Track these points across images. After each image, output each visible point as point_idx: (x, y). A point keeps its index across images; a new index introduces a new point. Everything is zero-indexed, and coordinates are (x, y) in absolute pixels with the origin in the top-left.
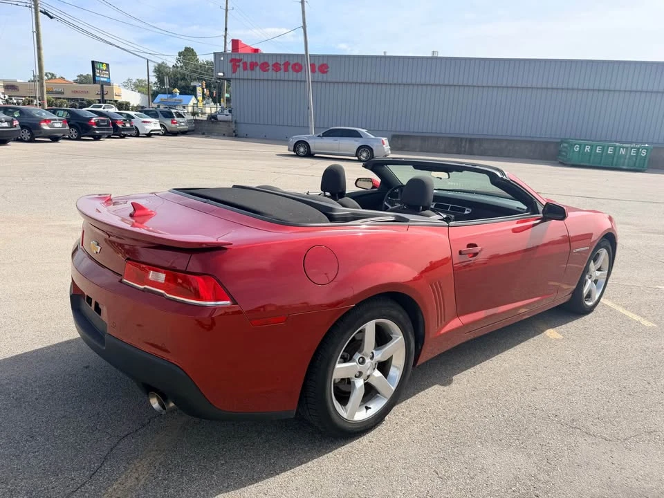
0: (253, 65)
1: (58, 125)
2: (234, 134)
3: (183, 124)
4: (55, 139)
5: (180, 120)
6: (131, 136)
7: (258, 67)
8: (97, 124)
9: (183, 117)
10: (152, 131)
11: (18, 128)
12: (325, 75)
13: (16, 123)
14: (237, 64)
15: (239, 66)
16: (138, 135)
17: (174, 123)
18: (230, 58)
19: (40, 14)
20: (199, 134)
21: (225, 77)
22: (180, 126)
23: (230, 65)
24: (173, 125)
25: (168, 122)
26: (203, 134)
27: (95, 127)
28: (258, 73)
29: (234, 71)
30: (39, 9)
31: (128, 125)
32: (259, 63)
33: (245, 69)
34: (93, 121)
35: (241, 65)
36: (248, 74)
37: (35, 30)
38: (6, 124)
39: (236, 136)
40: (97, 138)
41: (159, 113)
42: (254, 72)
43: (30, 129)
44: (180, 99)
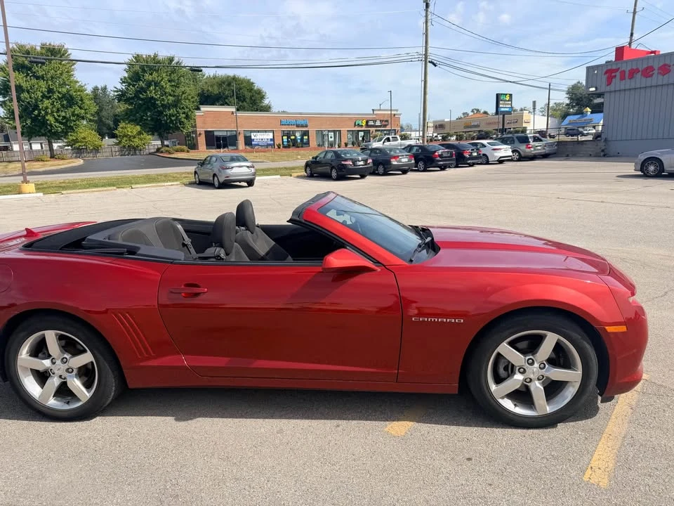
0: (632, 73)
1: (405, 160)
2: (602, 154)
3: (539, 148)
4: (405, 172)
5: (537, 144)
6: (481, 164)
7: (640, 73)
9: (541, 141)
10: (501, 157)
11: (371, 165)
13: (370, 161)
14: (613, 74)
15: (615, 76)
16: (487, 163)
17: (530, 148)
18: (605, 70)
19: (429, 65)
20: (562, 157)
21: (598, 92)
22: (535, 150)
23: (605, 78)
24: (528, 150)
25: (522, 148)
26: (568, 156)
27: (439, 158)
28: (639, 80)
29: (609, 83)
30: (428, 60)
31: (475, 154)
32: (640, 69)
33: (623, 78)
34: (436, 154)
35: (618, 74)
36: (627, 84)
37: (423, 79)
38: (362, 163)
39: (604, 156)
40: (443, 168)
41: (515, 138)
42: (633, 80)
43: (383, 164)
44: (590, 118)
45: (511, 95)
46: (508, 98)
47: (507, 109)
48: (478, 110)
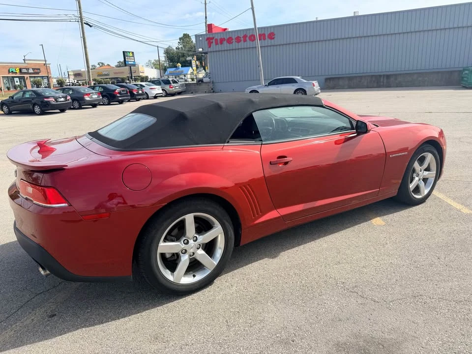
0: (222, 41)
1: (95, 96)
2: (212, 91)
3: (177, 87)
4: (94, 106)
5: (175, 85)
6: (143, 99)
7: (226, 41)
8: (119, 93)
9: (177, 83)
10: (157, 94)
11: (70, 101)
12: (273, 41)
13: (69, 98)
14: (211, 41)
15: (212, 42)
16: (148, 98)
17: (172, 88)
18: (206, 38)
19: (85, 25)
20: (189, 93)
21: (204, 51)
22: (175, 89)
23: (206, 42)
24: (171, 89)
25: (167, 87)
26: (192, 93)
27: (118, 95)
28: (226, 45)
29: (210, 47)
30: (84, 22)
31: (140, 92)
32: (226, 39)
33: (217, 44)
34: (117, 91)
35: (214, 41)
36: (219, 47)
37: (82, 36)
38: (62, 99)
39: (213, 92)
40: (121, 102)
41: (161, 82)
42: (223, 45)
43: (77, 100)
44: (181, 70)
45: (133, 53)
46: (131, 55)
47: (132, 63)
48: (102, 64)
